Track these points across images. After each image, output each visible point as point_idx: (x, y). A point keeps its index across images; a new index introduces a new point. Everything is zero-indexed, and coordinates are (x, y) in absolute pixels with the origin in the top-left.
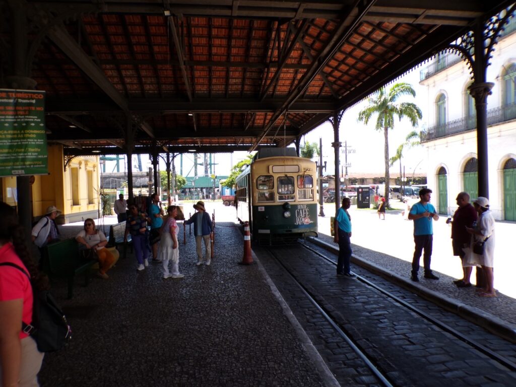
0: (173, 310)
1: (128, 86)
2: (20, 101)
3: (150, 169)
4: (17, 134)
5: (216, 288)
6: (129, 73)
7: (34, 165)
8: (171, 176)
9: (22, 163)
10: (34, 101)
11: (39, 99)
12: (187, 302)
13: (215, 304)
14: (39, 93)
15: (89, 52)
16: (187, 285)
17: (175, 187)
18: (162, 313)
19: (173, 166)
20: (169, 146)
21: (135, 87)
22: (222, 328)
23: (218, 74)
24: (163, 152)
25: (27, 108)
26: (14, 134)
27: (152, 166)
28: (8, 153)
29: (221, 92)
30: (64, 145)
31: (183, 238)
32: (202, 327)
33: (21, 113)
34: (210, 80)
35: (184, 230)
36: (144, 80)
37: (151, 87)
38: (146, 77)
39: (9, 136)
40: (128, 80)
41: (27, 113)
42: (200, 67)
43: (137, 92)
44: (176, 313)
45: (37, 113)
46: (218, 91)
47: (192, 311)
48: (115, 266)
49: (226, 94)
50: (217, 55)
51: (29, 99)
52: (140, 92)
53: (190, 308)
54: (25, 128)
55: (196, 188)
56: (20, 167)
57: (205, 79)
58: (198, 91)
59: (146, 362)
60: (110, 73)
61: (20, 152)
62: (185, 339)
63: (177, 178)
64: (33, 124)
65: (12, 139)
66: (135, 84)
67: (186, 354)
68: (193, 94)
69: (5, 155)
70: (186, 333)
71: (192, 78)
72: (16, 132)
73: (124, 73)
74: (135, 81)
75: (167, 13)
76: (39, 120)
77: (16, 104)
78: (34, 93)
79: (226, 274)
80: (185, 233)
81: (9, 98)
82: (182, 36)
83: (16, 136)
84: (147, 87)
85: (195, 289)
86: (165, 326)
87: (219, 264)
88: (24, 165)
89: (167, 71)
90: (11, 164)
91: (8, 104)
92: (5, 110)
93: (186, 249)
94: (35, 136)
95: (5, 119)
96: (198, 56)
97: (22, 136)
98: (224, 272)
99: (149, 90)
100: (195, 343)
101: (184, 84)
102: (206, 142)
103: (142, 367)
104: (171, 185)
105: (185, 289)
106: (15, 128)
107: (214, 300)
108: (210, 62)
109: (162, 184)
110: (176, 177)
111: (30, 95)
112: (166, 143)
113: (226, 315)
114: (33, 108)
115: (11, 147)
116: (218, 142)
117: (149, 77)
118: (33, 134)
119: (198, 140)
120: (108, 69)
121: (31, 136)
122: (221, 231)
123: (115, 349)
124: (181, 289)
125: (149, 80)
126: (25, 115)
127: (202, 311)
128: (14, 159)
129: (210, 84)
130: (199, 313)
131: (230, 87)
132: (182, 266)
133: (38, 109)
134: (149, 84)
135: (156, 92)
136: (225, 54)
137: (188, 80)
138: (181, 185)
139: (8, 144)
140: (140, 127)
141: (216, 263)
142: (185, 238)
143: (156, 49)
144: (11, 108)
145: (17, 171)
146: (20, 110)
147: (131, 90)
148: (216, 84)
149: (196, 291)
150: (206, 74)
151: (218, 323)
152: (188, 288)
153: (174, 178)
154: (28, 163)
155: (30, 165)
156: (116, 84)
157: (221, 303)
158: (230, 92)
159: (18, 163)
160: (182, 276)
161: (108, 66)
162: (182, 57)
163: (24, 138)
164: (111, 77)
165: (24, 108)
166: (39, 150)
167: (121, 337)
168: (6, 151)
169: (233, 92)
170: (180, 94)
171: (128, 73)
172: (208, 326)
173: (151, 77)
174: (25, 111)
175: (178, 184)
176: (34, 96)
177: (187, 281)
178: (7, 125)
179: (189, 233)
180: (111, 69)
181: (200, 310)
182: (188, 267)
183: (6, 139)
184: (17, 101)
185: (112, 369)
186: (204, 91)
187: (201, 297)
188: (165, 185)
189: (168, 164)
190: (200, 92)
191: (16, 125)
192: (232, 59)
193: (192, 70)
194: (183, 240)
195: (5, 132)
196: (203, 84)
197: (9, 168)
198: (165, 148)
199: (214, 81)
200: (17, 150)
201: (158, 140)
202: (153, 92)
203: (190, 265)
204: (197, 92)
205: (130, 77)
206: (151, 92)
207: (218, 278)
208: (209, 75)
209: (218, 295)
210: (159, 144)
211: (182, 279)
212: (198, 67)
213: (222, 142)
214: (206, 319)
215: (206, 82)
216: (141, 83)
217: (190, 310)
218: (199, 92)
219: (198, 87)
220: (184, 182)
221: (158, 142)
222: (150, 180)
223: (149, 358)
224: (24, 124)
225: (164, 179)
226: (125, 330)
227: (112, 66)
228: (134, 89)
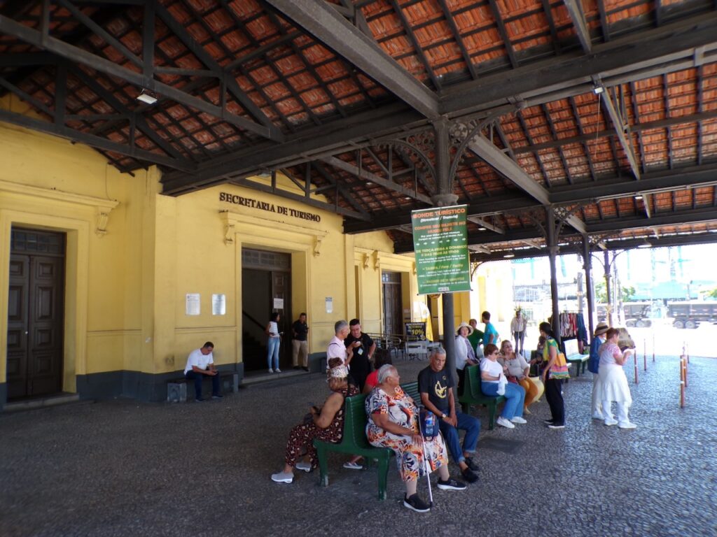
0: (620, 465)
1: (548, 174)
2: (444, 217)
3: (580, 274)
4: (442, 251)
5: (688, 449)
6: (549, 157)
7: (458, 281)
8: (611, 283)
9: (447, 280)
10: (456, 217)
11: (461, 213)
12: (640, 459)
13: (685, 470)
14: (461, 208)
15: (500, 144)
16: (641, 439)
17: (619, 298)
18: (605, 465)
19: (615, 268)
20: (607, 242)
21: (557, 173)
22: (694, 500)
23: (681, 133)
24: (599, 249)
25: (450, 224)
26: (440, 251)
27: (584, 272)
28: (434, 270)
29: (689, 158)
30: (471, 251)
31: (634, 375)
32: (662, 492)
33: (446, 229)
34: (668, 143)
35: (635, 363)
36: (568, 162)
37: (579, 169)
38: (571, 158)
39: (436, 254)
40: (547, 166)
41: (451, 229)
42: (650, 130)
43: (559, 178)
44: (624, 469)
45: (458, 228)
46: (683, 157)
47: (648, 470)
48: (539, 401)
49: (697, 160)
50: (679, 108)
51: (452, 215)
52: (564, 178)
53: (645, 466)
54: (449, 245)
55: (654, 300)
56: (445, 284)
57: (659, 144)
58: (648, 162)
59: (585, 512)
60: (525, 162)
61: (445, 269)
62: (637, 501)
63: (621, 286)
64: (456, 240)
65: (438, 256)
66: (557, 169)
67: (639, 516)
68: (641, 169)
69: (432, 272)
70: (639, 495)
71: (639, 147)
72: (441, 249)
73: (542, 158)
74: (557, 166)
75: (598, 90)
76: (462, 235)
77: (441, 222)
78: (456, 208)
79: (706, 434)
80: (635, 368)
81: (435, 216)
82: (620, 97)
83: (441, 253)
84: (573, 170)
85: (654, 446)
86: (609, 480)
87: (694, 417)
88: (449, 282)
89: (599, 146)
90: (437, 281)
91: (433, 223)
92: (432, 229)
93: (639, 391)
94: (458, 251)
95: (432, 237)
96: (646, 117)
97: (447, 252)
98: (703, 430)
99: (576, 174)
100: (652, 508)
101: (625, 157)
102: (669, 230)
103: (581, 516)
104: (611, 295)
105: (637, 443)
106: (440, 246)
107: (684, 464)
108: (666, 121)
109: (597, 294)
110: (619, 283)
111: (453, 210)
112: (603, 238)
113: (704, 487)
114: (456, 224)
115: (437, 264)
116: (691, 228)
117: (576, 157)
118: (456, 249)
119: (654, 228)
120: (523, 158)
121: (455, 252)
122: (701, 370)
123: (548, 490)
124: (632, 442)
125: (575, 161)
126: (449, 232)
127: (664, 475)
128: (440, 276)
129: (668, 149)
130: (659, 475)
131: (704, 148)
132: (633, 412)
133: (461, 223)
134: (576, 166)
135: (585, 174)
136: (692, 104)
137: (632, 151)
138: (628, 295)
139: (434, 261)
140: (566, 221)
141: (690, 417)
142: (636, 375)
143: (584, 121)
144: (437, 226)
145: (442, 288)
146: (445, 227)
147: (552, 178)
148: (679, 148)
149: (656, 448)
150: (660, 138)
151: (688, 493)
152: (643, 443)
153: (617, 285)
154: (452, 280)
155: (454, 281)
156: (533, 173)
157: (695, 470)
158: (705, 155)
159: (443, 280)
160: (634, 426)
161: (523, 155)
162: (620, 125)
163: (448, 255)
164: (526, 166)
165: (449, 225)
166: (462, 265)
167: (553, 480)
168: (433, 268)
169: (711, 154)
170: (621, 173)
171: (547, 157)
172: (673, 493)
173: (577, 157)
174: (449, 227)
175: (625, 294)
176: (457, 211)
177: (641, 434)
178: (433, 243)
179: (643, 368)
180: (526, 158)
181: (660, 473)
182: (642, 415)
183: (432, 257)
184: (442, 218)
185: (546, 509)
186: (659, 161)
187: (663, 457)
188: (602, 296)
189: (607, 268)
190: (654, 164)
191: (441, 242)
192: (704, 108)
193: (637, 136)
194: (634, 377)
195: (432, 250)
196: (657, 152)
197: (436, 285)
198: (602, 246)
199: (675, 144)
200: (442, 267)
201: (590, 235)
202: (581, 175)
203: (645, 413)
204: (647, 164)
205: (551, 162)
206: (578, 175)
207: (693, 437)
208: (666, 138)
209: (690, 458)
210: (592, 239)
211: (632, 430)
212: (647, 131)
213: (697, 228)
214: (670, 485)
215: (662, 147)
216: (564, 167)
217: (646, 469)
218: (651, 164)
219: (649, 158)
220: (634, 292)
221: (591, 237)
222: (580, 290)
223: (589, 509)
224: (448, 241)
225: (600, 287)
226: (557, 474)
227: (527, 153)
228: (555, 175)
